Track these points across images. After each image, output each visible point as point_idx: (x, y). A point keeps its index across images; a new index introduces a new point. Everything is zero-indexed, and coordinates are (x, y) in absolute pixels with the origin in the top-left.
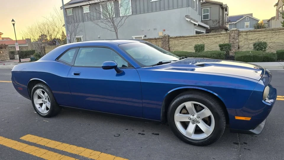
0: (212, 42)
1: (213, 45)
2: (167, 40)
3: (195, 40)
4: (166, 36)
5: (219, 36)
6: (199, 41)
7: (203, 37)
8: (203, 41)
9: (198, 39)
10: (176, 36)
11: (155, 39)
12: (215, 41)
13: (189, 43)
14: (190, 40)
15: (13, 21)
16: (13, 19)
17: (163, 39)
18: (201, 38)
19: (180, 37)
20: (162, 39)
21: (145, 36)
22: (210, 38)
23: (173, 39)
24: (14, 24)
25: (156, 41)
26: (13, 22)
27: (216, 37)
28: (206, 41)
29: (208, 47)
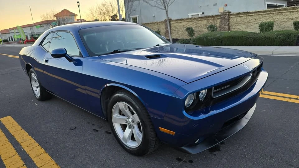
0: (286, 19)
1: (288, 23)
2: (227, 17)
3: (264, 16)
4: (226, 12)
5: (297, 10)
6: (268, 17)
7: (274, 12)
8: (274, 18)
9: (267, 15)
10: (238, 12)
11: (213, 16)
12: (291, 17)
13: (255, 21)
14: (256, 17)
15: (78, 2)
16: (78, 1)
17: (222, 16)
18: (272, 14)
19: (244, 12)
20: (220, 16)
21: (203, 13)
22: (283, 14)
23: (235, 16)
24: (79, 6)
25: (214, 19)
26: (78, 4)
27: (292, 12)
28: (278, 17)
29: (280, 25)
